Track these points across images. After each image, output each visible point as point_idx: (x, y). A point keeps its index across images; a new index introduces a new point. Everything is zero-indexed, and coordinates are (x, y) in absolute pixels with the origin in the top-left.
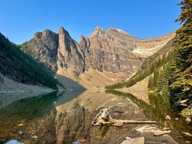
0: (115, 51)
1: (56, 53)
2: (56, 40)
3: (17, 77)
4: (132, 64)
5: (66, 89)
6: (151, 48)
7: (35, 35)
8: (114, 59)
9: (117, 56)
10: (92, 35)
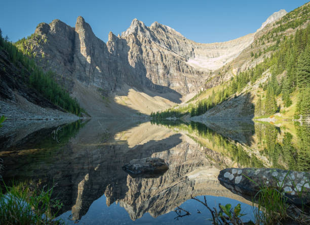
0: (162, 60)
1: (72, 59)
2: (71, 38)
3: (28, 95)
4: (187, 81)
5: (90, 116)
6: (214, 57)
7: (37, 27)
8: (161, 71)
9: (166, 67)
10: (126, 33)
